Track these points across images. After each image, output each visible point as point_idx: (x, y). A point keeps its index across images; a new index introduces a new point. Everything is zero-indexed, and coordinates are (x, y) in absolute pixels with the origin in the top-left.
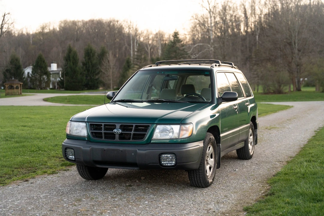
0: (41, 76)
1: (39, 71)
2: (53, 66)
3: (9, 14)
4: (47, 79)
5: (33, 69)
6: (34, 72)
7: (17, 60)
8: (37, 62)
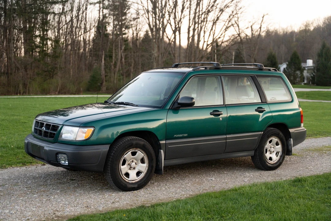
0: (295, 71)
1: (293, 67)
2: (309, 62)
3: (267, 14)
4: (300, 74)
5: (287, 65)
6: (288, 68)
7: (274, 57)
8: (292, 59)
